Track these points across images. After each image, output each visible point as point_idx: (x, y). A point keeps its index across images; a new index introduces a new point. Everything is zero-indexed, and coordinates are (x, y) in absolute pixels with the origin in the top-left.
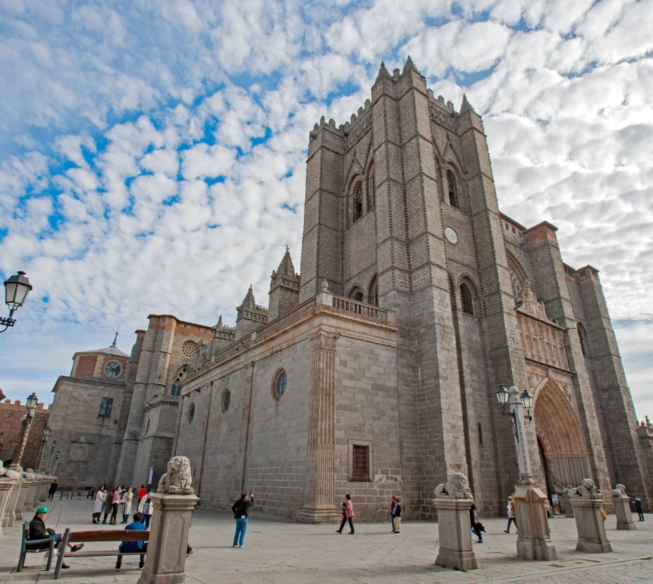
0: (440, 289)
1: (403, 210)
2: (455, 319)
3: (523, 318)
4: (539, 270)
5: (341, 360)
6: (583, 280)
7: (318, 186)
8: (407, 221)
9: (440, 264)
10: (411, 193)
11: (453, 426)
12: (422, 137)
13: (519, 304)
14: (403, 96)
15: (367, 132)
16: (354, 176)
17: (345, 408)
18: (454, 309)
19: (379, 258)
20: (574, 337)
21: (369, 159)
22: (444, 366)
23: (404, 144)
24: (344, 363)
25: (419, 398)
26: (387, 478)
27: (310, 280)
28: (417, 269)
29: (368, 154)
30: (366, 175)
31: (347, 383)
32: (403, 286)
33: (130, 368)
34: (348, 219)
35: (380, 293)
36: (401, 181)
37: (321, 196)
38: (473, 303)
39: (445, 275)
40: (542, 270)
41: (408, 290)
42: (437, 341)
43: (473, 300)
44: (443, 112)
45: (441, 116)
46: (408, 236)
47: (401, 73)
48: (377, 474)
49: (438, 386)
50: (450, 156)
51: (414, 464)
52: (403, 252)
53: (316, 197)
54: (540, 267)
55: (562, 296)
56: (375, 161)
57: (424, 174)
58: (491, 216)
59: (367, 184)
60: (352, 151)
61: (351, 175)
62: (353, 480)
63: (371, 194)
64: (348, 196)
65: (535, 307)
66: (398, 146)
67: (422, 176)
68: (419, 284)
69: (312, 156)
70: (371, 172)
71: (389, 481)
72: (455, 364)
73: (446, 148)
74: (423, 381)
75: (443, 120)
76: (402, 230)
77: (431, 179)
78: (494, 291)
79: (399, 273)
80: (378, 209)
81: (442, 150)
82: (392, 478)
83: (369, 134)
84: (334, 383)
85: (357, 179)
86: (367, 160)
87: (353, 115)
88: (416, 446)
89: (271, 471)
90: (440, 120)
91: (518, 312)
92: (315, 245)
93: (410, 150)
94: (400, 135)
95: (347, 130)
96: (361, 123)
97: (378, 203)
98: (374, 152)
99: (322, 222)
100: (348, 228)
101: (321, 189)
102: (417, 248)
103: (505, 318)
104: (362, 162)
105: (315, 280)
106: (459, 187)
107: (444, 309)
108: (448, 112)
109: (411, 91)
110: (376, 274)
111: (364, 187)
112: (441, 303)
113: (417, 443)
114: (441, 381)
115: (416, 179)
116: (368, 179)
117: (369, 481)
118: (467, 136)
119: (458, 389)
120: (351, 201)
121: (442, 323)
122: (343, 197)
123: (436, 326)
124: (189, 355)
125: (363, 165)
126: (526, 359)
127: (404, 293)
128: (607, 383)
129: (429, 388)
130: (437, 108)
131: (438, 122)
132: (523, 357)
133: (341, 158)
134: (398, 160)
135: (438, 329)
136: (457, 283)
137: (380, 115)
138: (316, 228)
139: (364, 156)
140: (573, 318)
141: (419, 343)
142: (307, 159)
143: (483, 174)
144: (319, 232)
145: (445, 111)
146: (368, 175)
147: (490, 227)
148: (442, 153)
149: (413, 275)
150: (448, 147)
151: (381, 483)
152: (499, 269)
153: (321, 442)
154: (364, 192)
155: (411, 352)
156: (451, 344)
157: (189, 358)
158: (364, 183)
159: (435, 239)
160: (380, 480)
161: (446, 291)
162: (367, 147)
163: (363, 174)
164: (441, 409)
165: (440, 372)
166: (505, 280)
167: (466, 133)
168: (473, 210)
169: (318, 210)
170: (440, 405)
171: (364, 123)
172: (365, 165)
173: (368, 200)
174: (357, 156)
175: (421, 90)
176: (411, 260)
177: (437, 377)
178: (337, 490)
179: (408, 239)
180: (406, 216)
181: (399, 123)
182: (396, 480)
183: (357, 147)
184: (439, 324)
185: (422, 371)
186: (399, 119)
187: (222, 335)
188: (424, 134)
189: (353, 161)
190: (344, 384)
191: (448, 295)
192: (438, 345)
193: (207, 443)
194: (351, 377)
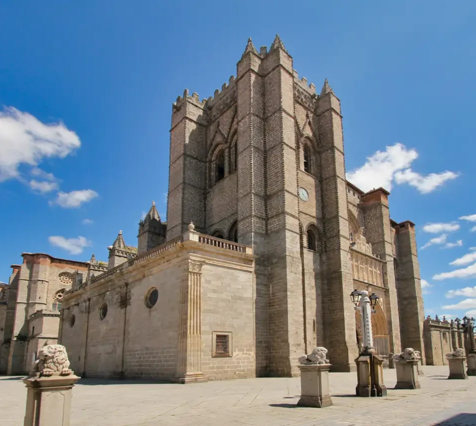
0: (292, 231)
1: (263, 172)
2: (302, 253)
3: (355, 254)
4: (370, 222)
5: (206, 280)
6: (402, 230)
7: (182, 152)
8: (266, 181)
9: (293, 213)
10: (271, 159)
11: (296, 321)
12: (285, 112)
13: (353, 244)
14: (270, 72)
15: (230, 107)
16: (217, 146)
17: (210, 311)
18: (302, 247)
19: (239, 209)
20: (390, 267)
21: (232, 130)
22: (292, 284)
23: (267, 117)
24: (209, 282)
25: (270, 304)
26: (243, 354)
27: (176, 226)
28: (272, 217)
29: (231, 126)
30: (228, 144)
31: (210, 295)
32: (260, 229)
33: (10, 292)
34: (210, 180)
35: (239, 234)
36: (262, 149)
37: (185, 160)
38: (316, 243)
39: (297, 222)
40: (372, 222)
41: (264, 232)
42: (287, 267)
43: (316, 241)
44: (305, 93)
45: (303, 97)
46: (266, 193)
47: (268, 51)
48: (235, 351)
49: (286, 296)
50: (308, 132)
51: (264, 345)
52: (261, 204)
53: (181, 162)
54: (371, 220)
55: (385, 240)
56: (238, 131)
57: (285, 143)
58: (339, 180)
59: (229, 152)
60: (216, 123)
61: (214, 143)
62: (216, 357)
63: (233, 160)
64: (211, 161)
65: (364, 247)
66: (261, 118)
67: (282, 145)
68: (274, 228)
69: (176, 126)
70: (234, 141)
71: (244, 356)
72: (300, 282)
73: (305, 125)
74: (273, 294)
75: (304, 100)
76: (261, 188)
77: (291, 148)
78: (334, 235)
79: (258, 220)
80: (240, 171)
81: (301, 127)
82: (246, 354)
83: (233, 108)
84: (200, 296)
85: (220, 147)
86: (229, 132)
87: (217, 91)
88: (265, 334)
89: (146, 354)
90: (302, 100)
91: (352, 250)
92: (180, 199)
93: (272, 122)
94: (264, 109)
95: (210, 104)
96: (225, 98)
97: (240, 166)
98: (237, 123)
99: (187, 181)
100: (211, 187)
101: (184, 154)
102: (274, 202)
103: (341, 253)
104: (225, 132)
105: (181, 225)
106: (313, 158)
107: (294, 245)
108: (309, 94)
109: (278, 69)
110: (237, 221)
111: (226, 154)
112: (292, 242)
113: (267, 332)
114: (288, 293)
115: (276, 147)
116: (230, 148)
117: (229, 356)
118: (324, 116)
119: (301, 298)
120: (213, 166)
121: (291, 255)
122: (206, 162)
123: (287, 257)
124: (66, 282)
125: (226, 136)
126: (354, 280)
127: (261, 234)
128: (408, 295)
129: (278, 298)
130: (300, 89)
131: (300, 101)
132: (352, 278)
133: (204, 129)
134: (261, 131)
135: (288, 259)
136: (305, 229)
137: (246, 89)
138: (181, 186)
139: (227, 127)
140: (392, 254)
141: (271, 269)
142: (170, 129)
143: (336, 148)
144: (183, 189)
145: (307, 92)
146: (230, 144)
147: (337, 189)
148: (301, 129)
149: (269, 222)
150: (307, 123)
151: (238, 357)
152: (341, 219)
153: (190, 334)
154: (227, 158)
155: (265, 275)
156: (298, 269)
157: (67, 284)
158: (227, 150)
159: (290, 195)
160: (238, 355)
161: (297, 233)
162: (230, 120)
163: (226, 142)
164: (287, 311)
165: (288, 287)
166: (344, 228)
167: (324, 113)
168: (323, 176)
169: (182, 171)
170: (287, 308)
171: (227, 98)
172: (228, 136)
173: (230, 164)
174: (220, 128)
175: (287, 69)
176: (268, 210)
177: (286, 291)
178: (203, 363)
179: (266, 195)
180: (265, 177)
181: (264, 99)
182: (250, 355)
183: (220, 119)
184: (289, 256)
185: (273, 287)
186: (263, 95)
187: (96, 267)
188: (287, 110)
189: (216, 132)
190: (208, 296)
191: (298, 236)
192: (288, 270)
193: (89, 339)
194: (214, 291)
